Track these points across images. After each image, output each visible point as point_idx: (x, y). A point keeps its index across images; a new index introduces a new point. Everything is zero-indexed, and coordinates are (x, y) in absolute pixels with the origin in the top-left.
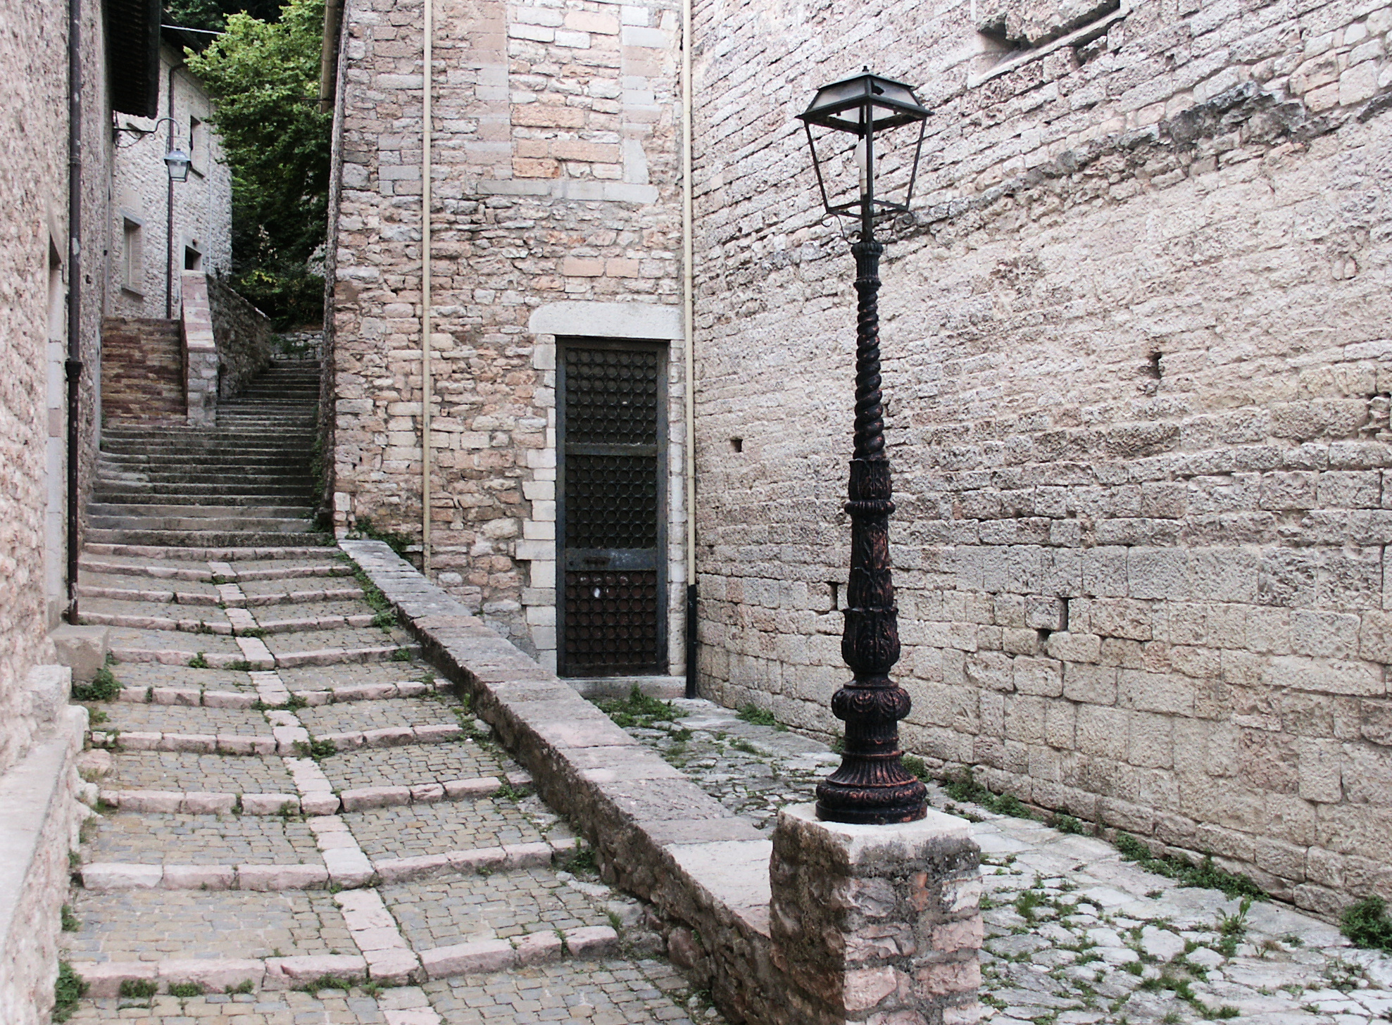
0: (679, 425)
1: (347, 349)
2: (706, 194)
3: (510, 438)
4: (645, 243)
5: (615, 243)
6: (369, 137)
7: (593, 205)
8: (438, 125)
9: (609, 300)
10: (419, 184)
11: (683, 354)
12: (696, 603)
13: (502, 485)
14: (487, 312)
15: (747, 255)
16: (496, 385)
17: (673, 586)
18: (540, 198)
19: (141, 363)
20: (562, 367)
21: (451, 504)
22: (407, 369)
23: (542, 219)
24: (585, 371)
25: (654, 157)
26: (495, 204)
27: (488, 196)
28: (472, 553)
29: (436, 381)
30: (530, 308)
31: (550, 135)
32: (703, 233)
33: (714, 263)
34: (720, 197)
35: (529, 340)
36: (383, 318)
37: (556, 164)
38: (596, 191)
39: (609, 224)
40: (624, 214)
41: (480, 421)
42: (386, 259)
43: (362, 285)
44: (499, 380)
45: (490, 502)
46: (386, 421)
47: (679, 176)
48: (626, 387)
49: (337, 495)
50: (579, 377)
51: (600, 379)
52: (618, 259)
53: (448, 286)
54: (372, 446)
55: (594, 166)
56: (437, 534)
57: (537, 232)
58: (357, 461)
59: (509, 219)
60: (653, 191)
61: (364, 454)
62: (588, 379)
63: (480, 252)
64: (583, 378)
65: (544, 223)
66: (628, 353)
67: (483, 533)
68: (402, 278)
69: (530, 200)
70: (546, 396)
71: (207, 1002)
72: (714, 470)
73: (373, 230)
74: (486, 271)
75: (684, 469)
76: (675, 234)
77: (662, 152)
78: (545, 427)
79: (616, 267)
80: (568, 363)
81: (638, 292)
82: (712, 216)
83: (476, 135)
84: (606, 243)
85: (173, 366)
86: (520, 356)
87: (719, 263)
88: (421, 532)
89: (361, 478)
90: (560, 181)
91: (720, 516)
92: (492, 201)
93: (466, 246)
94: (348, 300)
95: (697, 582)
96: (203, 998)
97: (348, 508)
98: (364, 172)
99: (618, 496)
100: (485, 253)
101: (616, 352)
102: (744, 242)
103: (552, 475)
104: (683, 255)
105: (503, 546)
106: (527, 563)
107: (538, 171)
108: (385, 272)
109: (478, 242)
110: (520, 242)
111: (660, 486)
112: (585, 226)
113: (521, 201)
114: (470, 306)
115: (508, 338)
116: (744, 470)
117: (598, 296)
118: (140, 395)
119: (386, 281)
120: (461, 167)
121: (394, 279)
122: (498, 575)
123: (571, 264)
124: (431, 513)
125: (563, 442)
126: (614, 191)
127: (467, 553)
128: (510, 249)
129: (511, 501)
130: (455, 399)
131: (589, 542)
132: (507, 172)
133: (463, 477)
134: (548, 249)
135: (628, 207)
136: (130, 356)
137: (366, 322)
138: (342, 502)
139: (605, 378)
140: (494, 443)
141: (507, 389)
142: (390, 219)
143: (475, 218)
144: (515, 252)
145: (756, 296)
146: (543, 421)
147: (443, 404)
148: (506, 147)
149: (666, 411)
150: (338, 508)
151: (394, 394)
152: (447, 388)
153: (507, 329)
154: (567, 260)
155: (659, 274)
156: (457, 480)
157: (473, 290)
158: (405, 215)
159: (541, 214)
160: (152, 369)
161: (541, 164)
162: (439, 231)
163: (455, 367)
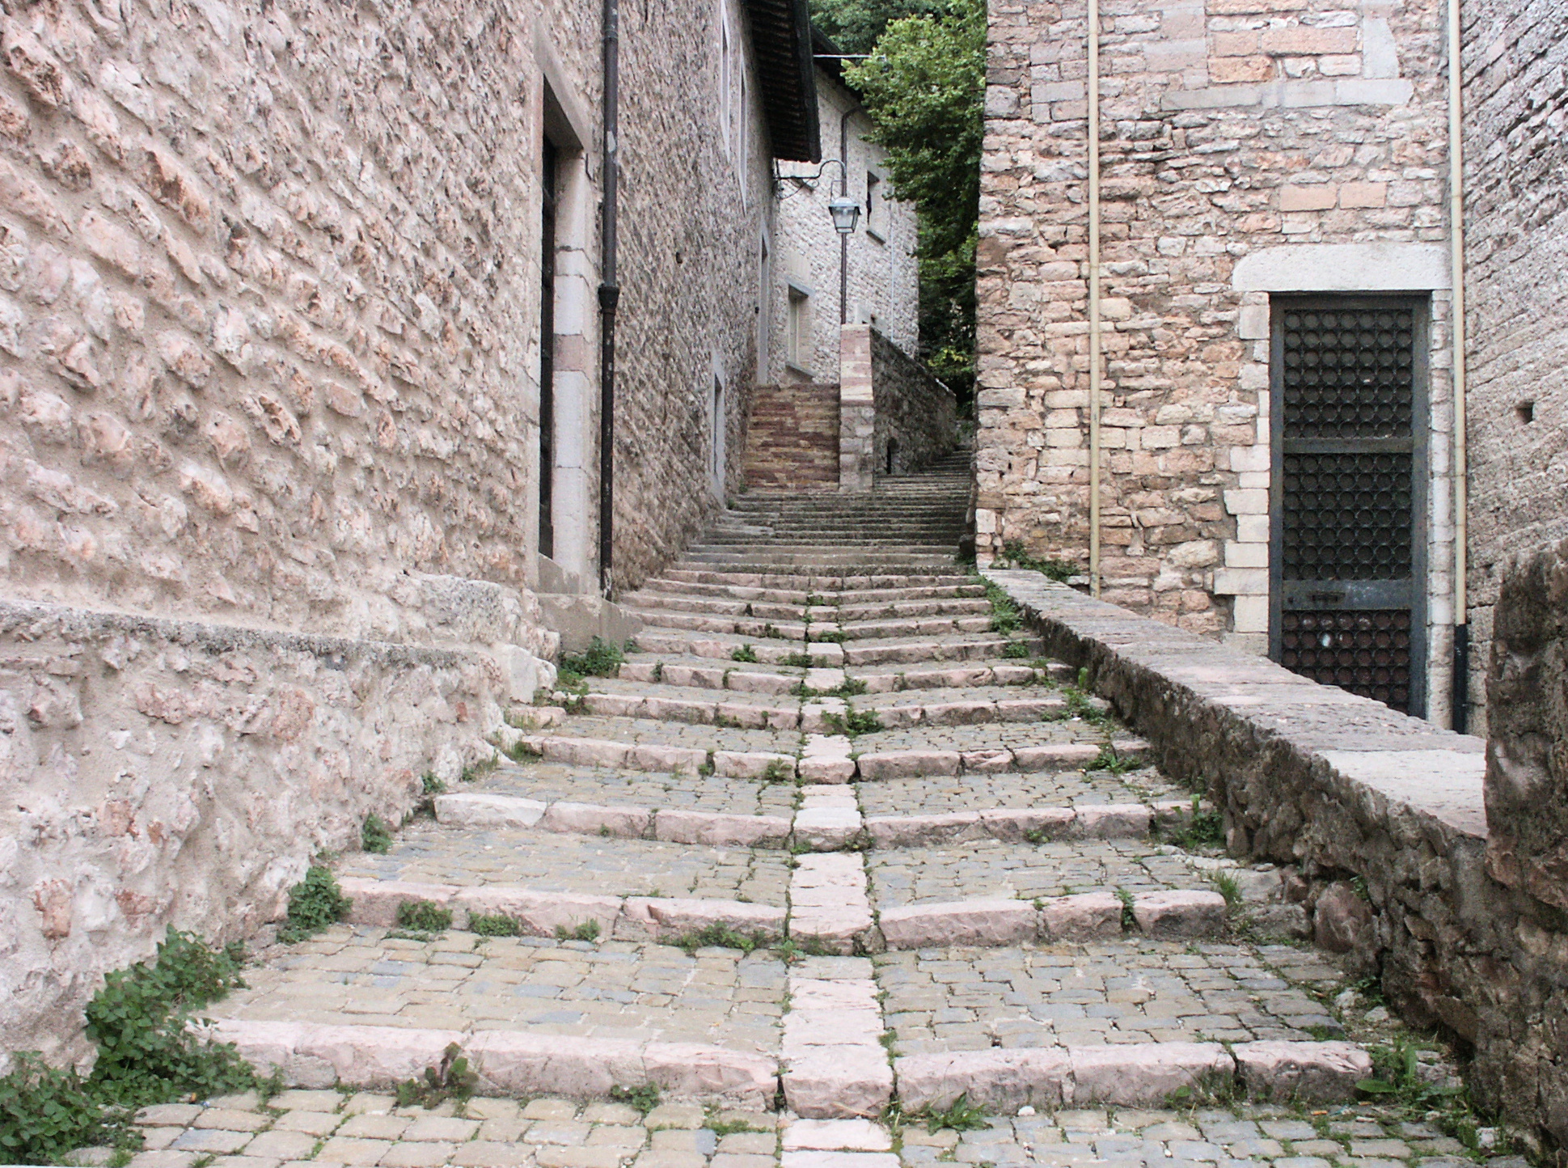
0: (1444, 408)
1: (992, 325)
2: (1481, 73)
3: (1208, 433)
4: (1394, 159)
5: (1352, 163)
6: (1018, 49)
7: (1320, 113)
8: (1108, 25)
9: (1344, 241)
10: (1083, 104)
11: (1450, 309)
12: (1466, 650)
13: (1197, 495)
14: (1175, 266)
15: (1541, 135)
16: (1189, 363)
17: (1435, 630)
18: (1246, 109)
19: (795, 432)
20: (1280, 337)
21: (1128, 521)
22: (1071, 347)
23: (1249, 137)
24: (1312, 340)
25: (1407, 39)
26: (1185, 122)
27: (1176, 112)
28: (1156, 587)
29: (1108, 360)
30: (1234, 257)
31: (1260, 24)
32: (1477, 130)
33: (1493, 166)
34: (1505, 67)
35: (1233, 301)
36: (1038, 282)
37: (1268, 62)
38: (1324, 93)
39: (1343, 136)
40: (1365, 121)
41: (1167, 411)
42: (1042, 205)
43: (1011, 241)
44: (1192, 357)
45: (1179, 519)
46: (1043, 416)
47: (1443, 63)
48: (1368, 360)
49: (979, 512)
50: (1302, 349)
51: (1331, 350)
52: (1356, 184)
53: (1123, 235)
54: (1024, 449)
55: (1321, 60)
56: (1109, 562)
57: (1244, 156)
58: (1005, 469)
59: (1205, 140)
60: (1406, 87)
61: (1015, 459)
62: (1315, 350)
63: (1166, 188)
64: (1308, 350)
65: (1252, 142)
66: (1371, 313)
67: (1170, 561)
68: (1064, 228)
69: (1232, 113)
70: (1257, 375)
71: (519, 944)
72: (1493, 458)
73: (1024, 169)
74: (1174, 212)
75: (1451, 467)
76: (1438, 144)
77: (1418, 31)
78: (1254, 416)
79: (1354, 195)
80: (1288, 331)
81: (1385, 228)
82: (1490, 101)
83: (1158, 34)
84: (1339, 163)
85: (828, 432)
86: (1221, 323)
87: (1500, 163)
88: (1088, 560)
89: (1010, 490)
90: (1274, 85)
91: (1502, 520)
92: (1182, 119)
93: (1148, 181)
94: (993, 262)
95: (1468, 621)
96: (517, 939)
97: (993, 529)
98: (1013, 94)
99: (1357, 508)
100: (1172, 188)
101: (1353, 313)
102: (1535, 121)
103: (1265, 480)
104: (1449, 171)
105: (1197, 577)
106: (1228, 599)
107: (1244, 74)
108: (1041, 222)
109: (1163, 174)
110: (1219, 171)
111: (1417, 493)
112: (1309, 142)
113: (1220, 116)
114: (1153, 260)
115: (1204, 300)
116: (1537, 445)
117: (1328, 236)
118: (789, 464)
119: (1042, 234)
120: (1140, 78)
121: (1052, 231)
122: (1191, 615)
123: (1290, 195)
124: (1100, 534)
125: (1280, 436)
126: (1349, 92)
127: (1148, 587)
128: (1207, 181)
129: (1208, 516)
130: (1133, 383)
131: (1318, 570)
132: (1201, 78)
133: (1145, 486)
134: (1258, 177)
135: (1370, 112)
136: (781, 423)
137: (1016, 289)
138: (985, 521)
139: (1339, 349)
140: (1186, 440)
141: (1204, 368)
142: (1047, 153)
143: (1158, 143)
144: (1213, 185)
145: (1554, 189)
146: (1252, 409)
147: (1118, 390)
148: (1199, 45)
149: (1426, 391)
150: (980, 529)
151: (1053, 380)
152: (1123, 370)
153: (1204, 287)
154: (1285, 191)
155: (1415, 200)
156: (1136, 490)
157: (1157, 239)
158: (1066, 146)
159: (1248, 131)
160: (804, 436)
161: (1247, 64)
162: (1111, 163)
163: (1133, 342)
